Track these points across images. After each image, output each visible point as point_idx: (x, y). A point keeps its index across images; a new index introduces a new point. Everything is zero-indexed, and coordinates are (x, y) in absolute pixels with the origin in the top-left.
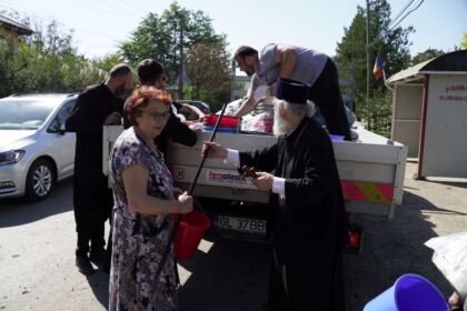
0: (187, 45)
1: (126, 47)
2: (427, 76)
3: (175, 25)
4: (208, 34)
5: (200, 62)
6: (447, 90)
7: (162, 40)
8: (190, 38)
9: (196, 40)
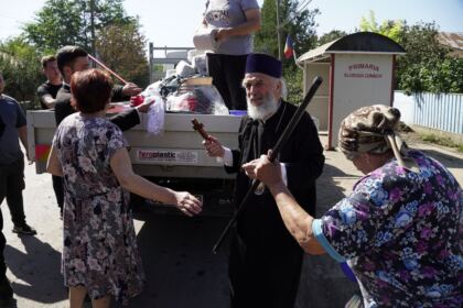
0: (98, 27)
1: (31, 29)
2: (333, 55)
3: (84, 5)
4: (120, 15)
5: (114, 44)
6: (350, 67)
7: (71, 21)
8: (101, 19)
9: (108, 22)
